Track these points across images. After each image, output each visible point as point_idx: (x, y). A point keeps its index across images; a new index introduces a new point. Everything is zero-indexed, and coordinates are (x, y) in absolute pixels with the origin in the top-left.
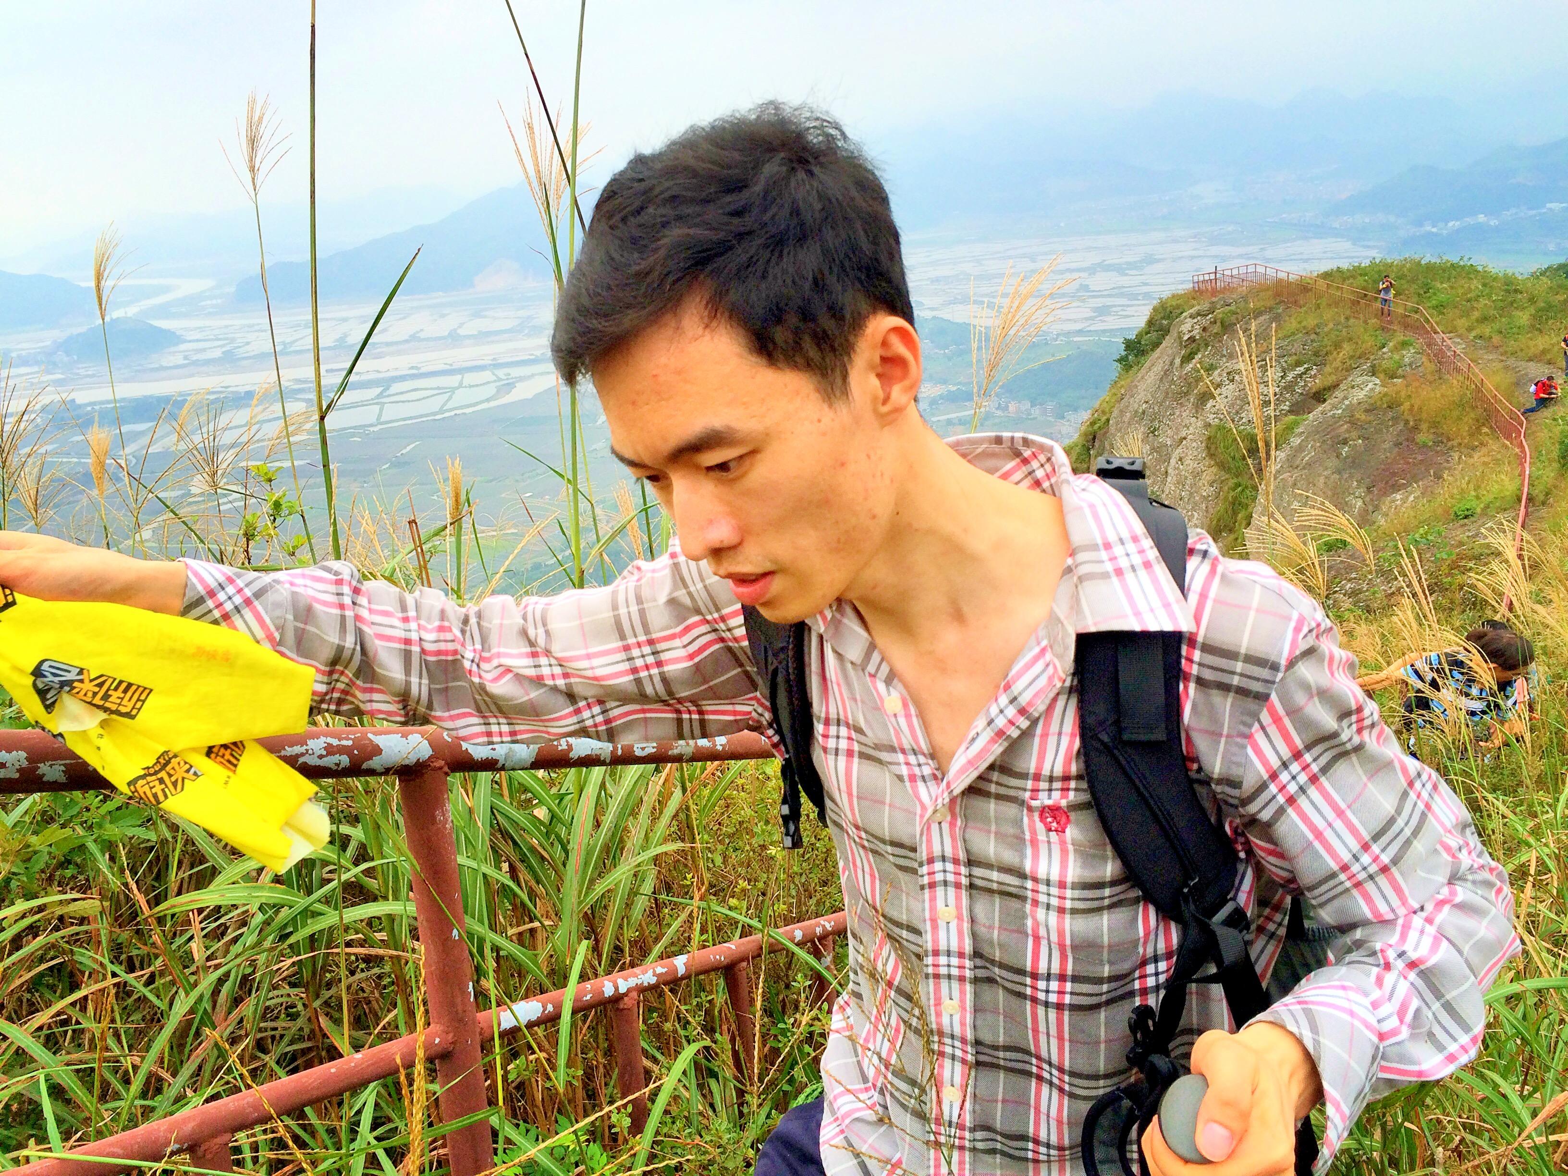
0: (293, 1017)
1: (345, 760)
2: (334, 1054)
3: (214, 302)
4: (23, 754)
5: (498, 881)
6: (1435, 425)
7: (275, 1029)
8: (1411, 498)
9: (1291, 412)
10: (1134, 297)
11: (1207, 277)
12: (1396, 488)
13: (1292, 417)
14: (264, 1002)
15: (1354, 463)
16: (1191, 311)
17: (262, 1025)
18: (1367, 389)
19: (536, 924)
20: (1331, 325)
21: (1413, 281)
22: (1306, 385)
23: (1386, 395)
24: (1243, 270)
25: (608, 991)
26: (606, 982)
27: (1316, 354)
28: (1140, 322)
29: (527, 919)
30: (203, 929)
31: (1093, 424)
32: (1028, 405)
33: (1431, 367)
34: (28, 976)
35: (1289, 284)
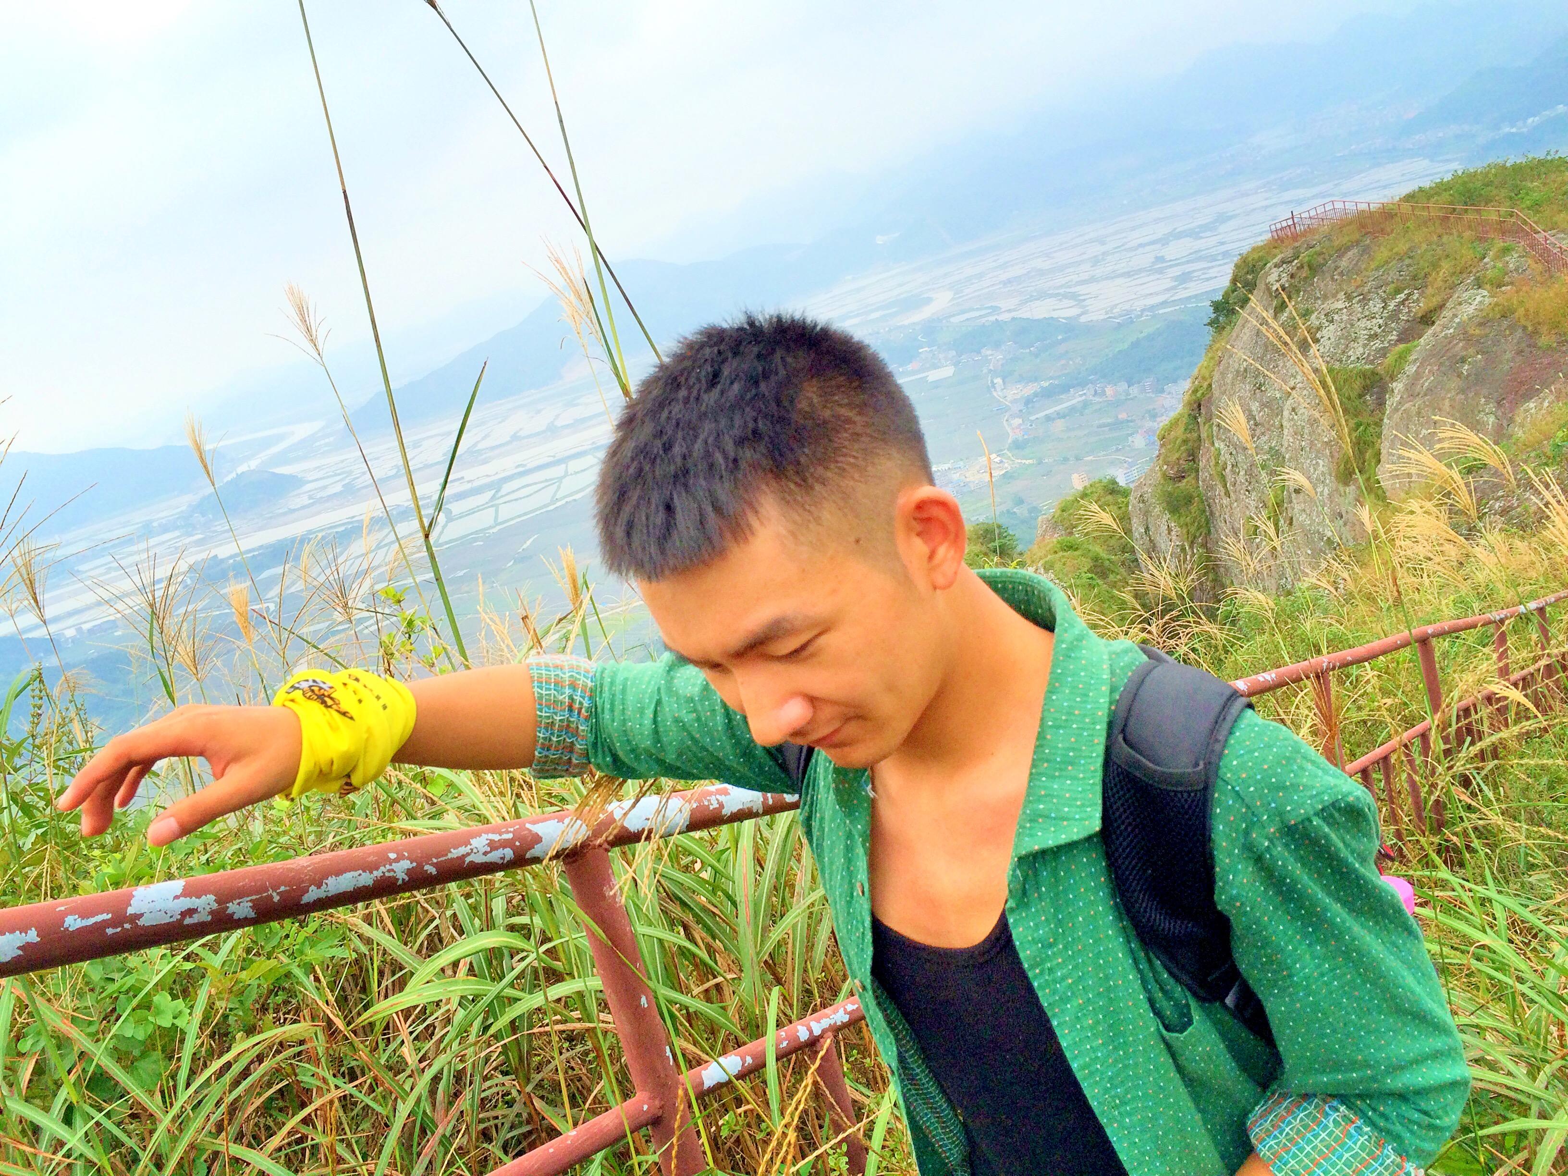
0: (510, 1104)
1: (509, 853)
2: (553, 1133)
3: (327, 440)
4: (212, 897)
5: (675, 944)
6: (1556, 325)
7: (497, 1118)
8: (1546, 404)
9: (1400, 340)
10: (1213, 259)
11: (1284, 224)
12: (1528, 396)
13: (1402, 346)
14: (479, 1094)
15: (1478, 379)
16: (1275, 261)
17: (481, 1116)
18: (1476, 302)
19: (720, 979)
20: (1424, 246)
21: (1503, 184)
22: (1410, 312)
23: (1497, 304)
24: (1320, 210)
25: (803, 1035)
26: (799, 1027)
27: (1414, 278)
28: (1225, 282)
29: (710, 977)
30: (411, 1033)
31: (1195, 391)
32: (1124, 386)
33: (1540, 267)
34: (258, 1102)
35: (1371, 214)
